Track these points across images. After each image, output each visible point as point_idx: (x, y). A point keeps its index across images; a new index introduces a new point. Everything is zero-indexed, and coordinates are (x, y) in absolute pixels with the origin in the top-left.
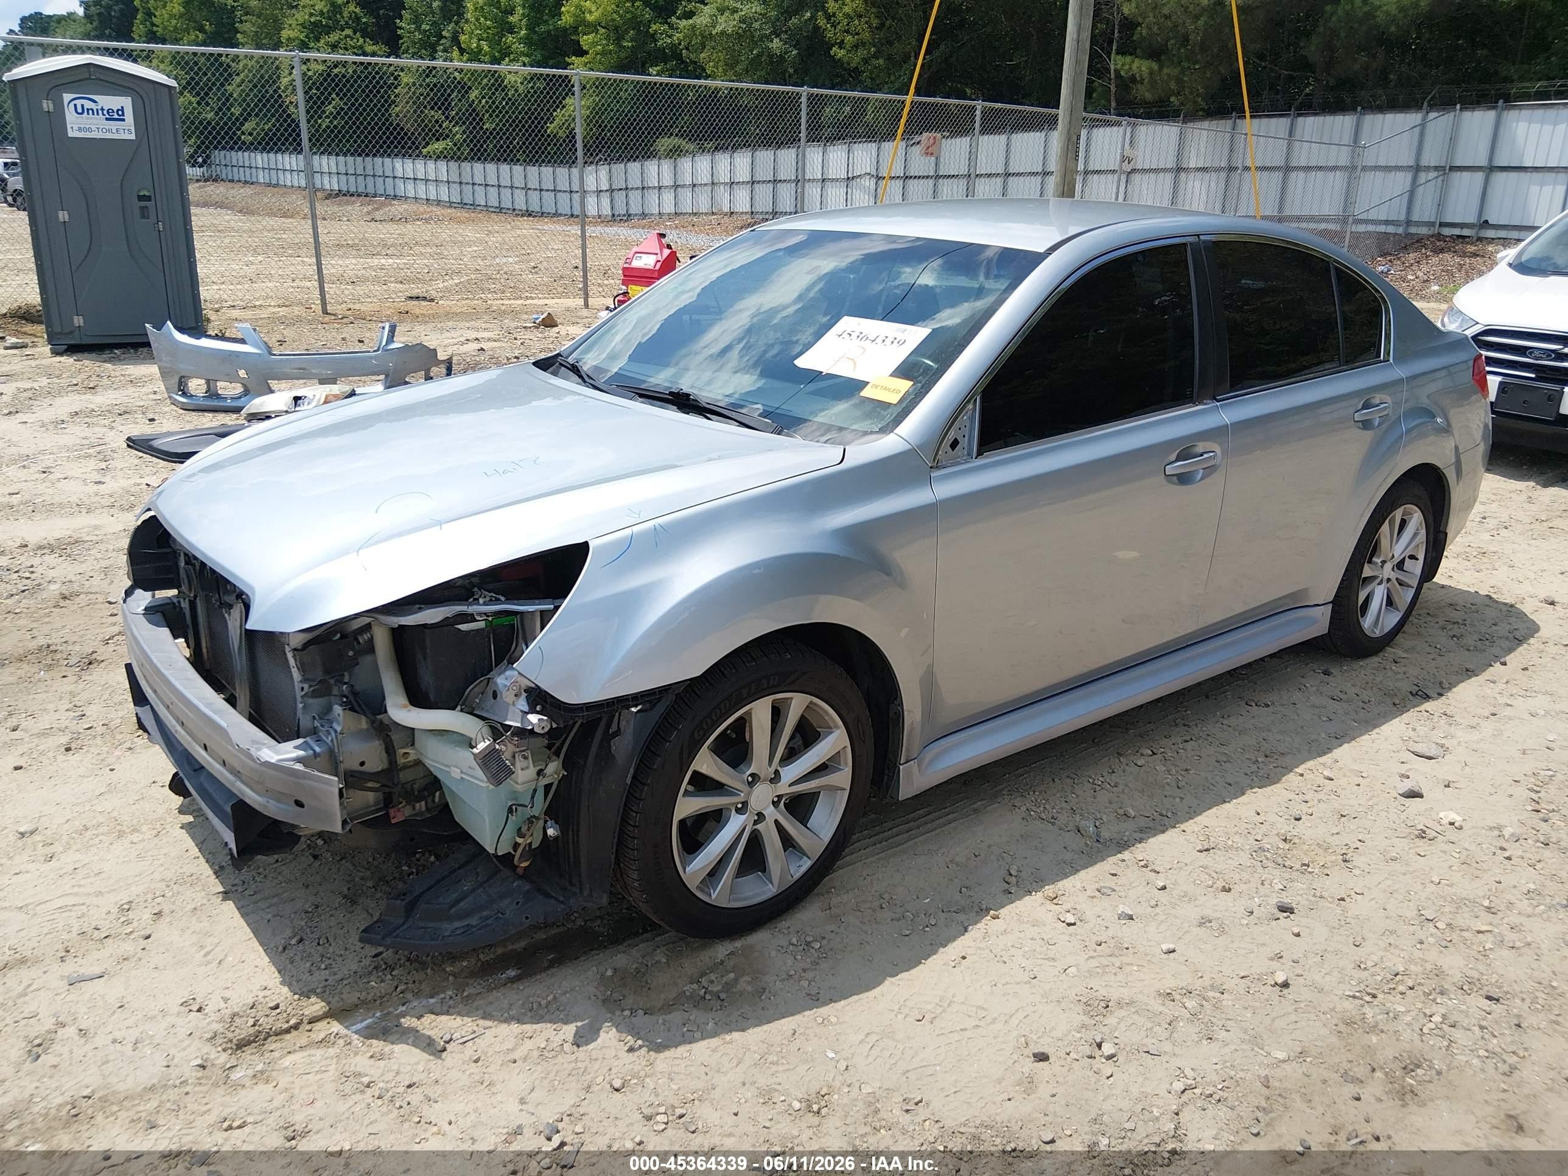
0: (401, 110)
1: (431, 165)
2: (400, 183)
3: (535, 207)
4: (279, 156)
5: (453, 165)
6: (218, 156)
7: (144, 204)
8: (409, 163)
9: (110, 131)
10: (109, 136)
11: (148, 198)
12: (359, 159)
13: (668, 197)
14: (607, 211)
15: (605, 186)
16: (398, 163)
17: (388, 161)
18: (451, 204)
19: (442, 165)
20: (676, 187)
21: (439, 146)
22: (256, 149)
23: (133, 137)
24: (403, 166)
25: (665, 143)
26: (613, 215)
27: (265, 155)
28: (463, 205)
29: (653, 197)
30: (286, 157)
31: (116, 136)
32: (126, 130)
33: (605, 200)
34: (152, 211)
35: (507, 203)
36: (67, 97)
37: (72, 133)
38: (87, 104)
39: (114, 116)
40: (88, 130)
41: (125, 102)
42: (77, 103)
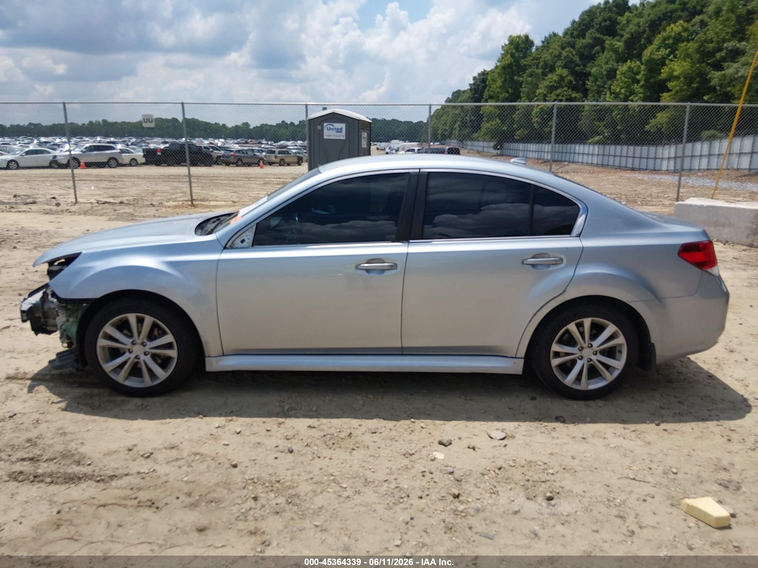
0: (584, 123)
1: (591, 147)
2: (576, 156)
3: (637, 165)
4: (529, 145)
5: (601, 147)
6: (506, 145)
8: (582, 146)
9: (337, 136)
12: (561, 145)
13: (705, 161)
14: (672, 167)
15: (673, 155)
16: (577, 147)
17: (573, 146)
18: (597, 165)
19: (596, 147)
20: (710, 155)
21: (597, 138)
22: (520, 142)
23: (344, 138)
24: (579, 148)
25: (706, 133)
26: (675, 170)
27: (524, 145)
28: (603, 165)
29: (696, 161)
30: (532, 145)
31: (339, 138)
32: (342, 136)
33: (672, 163)
35: (623, 164)
36: (325, 124)
37: (325, 137)
38: (331, 127)
39: (339, 131)
40: (330, 136)
41: (343, 126)
42: (328, 126)
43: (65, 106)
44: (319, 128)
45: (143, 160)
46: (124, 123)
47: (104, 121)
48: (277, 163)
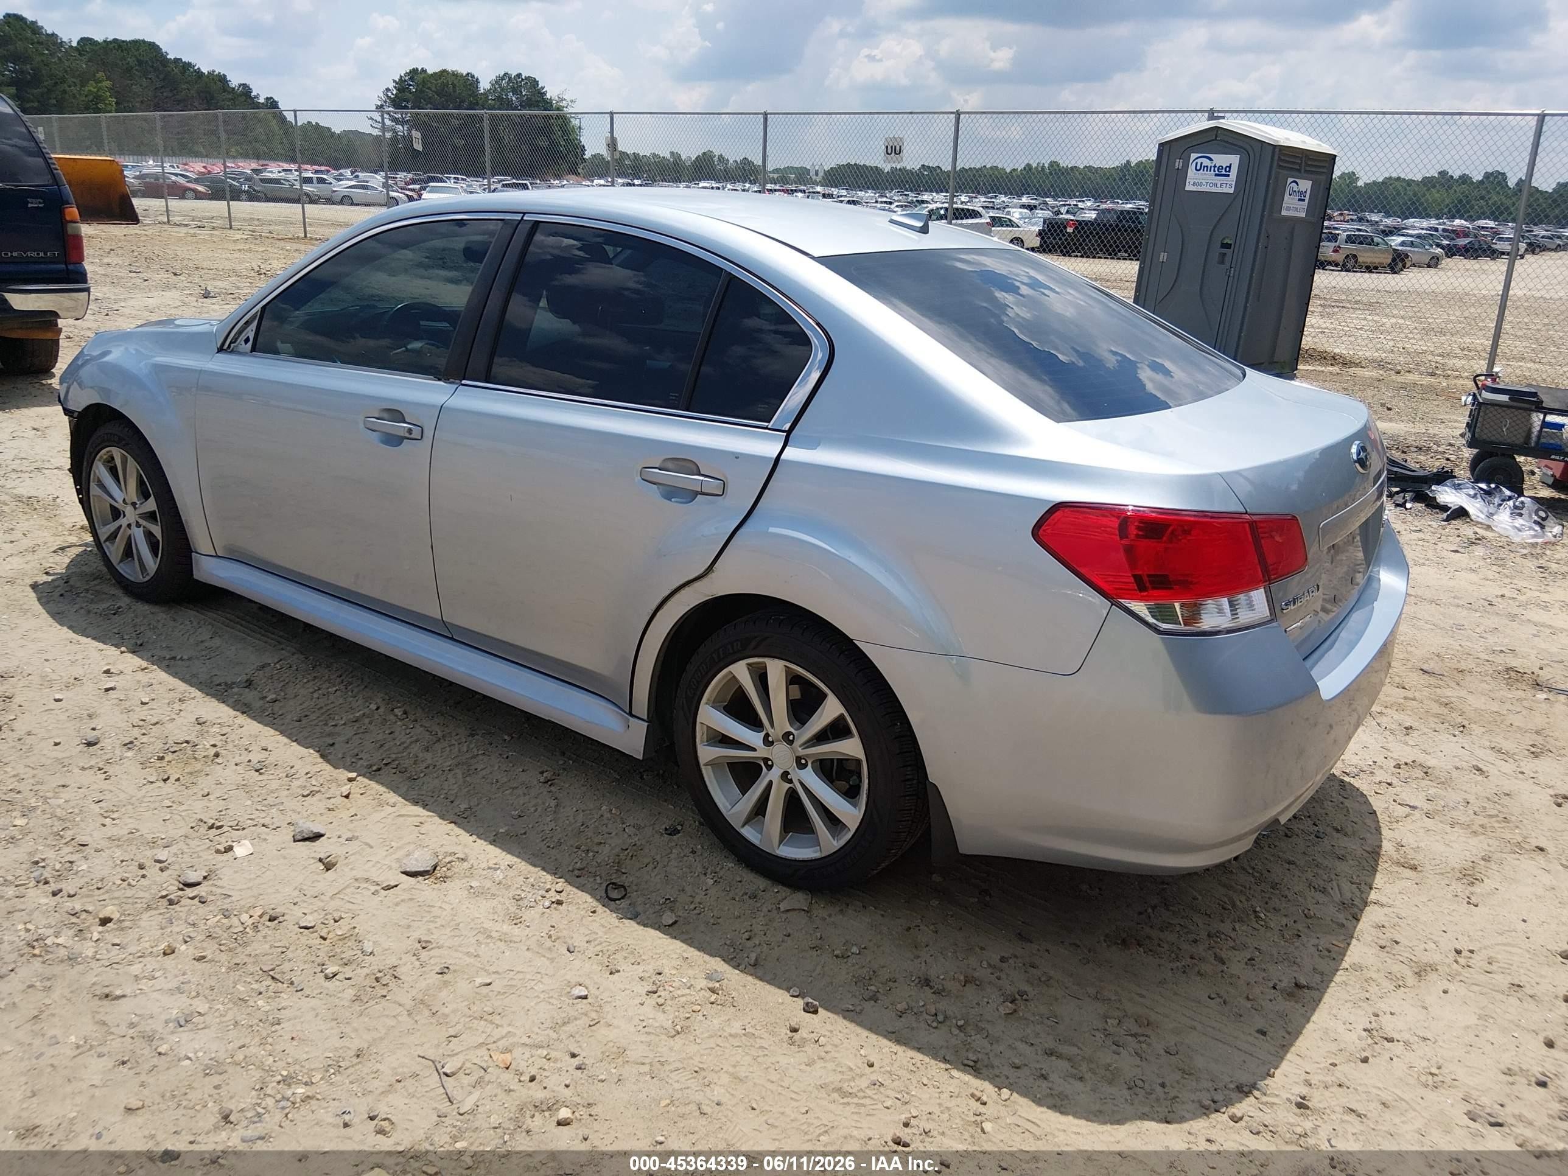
7: (1224, 250)
9: (1215, 185)
10: (1214, 190)
11: (1228, 246)
23: (1232, 191)
31: (1219, 190)
32: (1227, 186)
34: (1228, 259)
36: (1193, 156)
37: (1188, 188)
38: (1206, 162)
39: (1222, 172)
40: (1200, 184)
41: (1234, 160)
42: (1199, 161)
43: (766, 120)
44: (1179, 164)
45: (1036, 242)
46: (1089, 168)
47: (1053, 164)
48: (1337, 265)
